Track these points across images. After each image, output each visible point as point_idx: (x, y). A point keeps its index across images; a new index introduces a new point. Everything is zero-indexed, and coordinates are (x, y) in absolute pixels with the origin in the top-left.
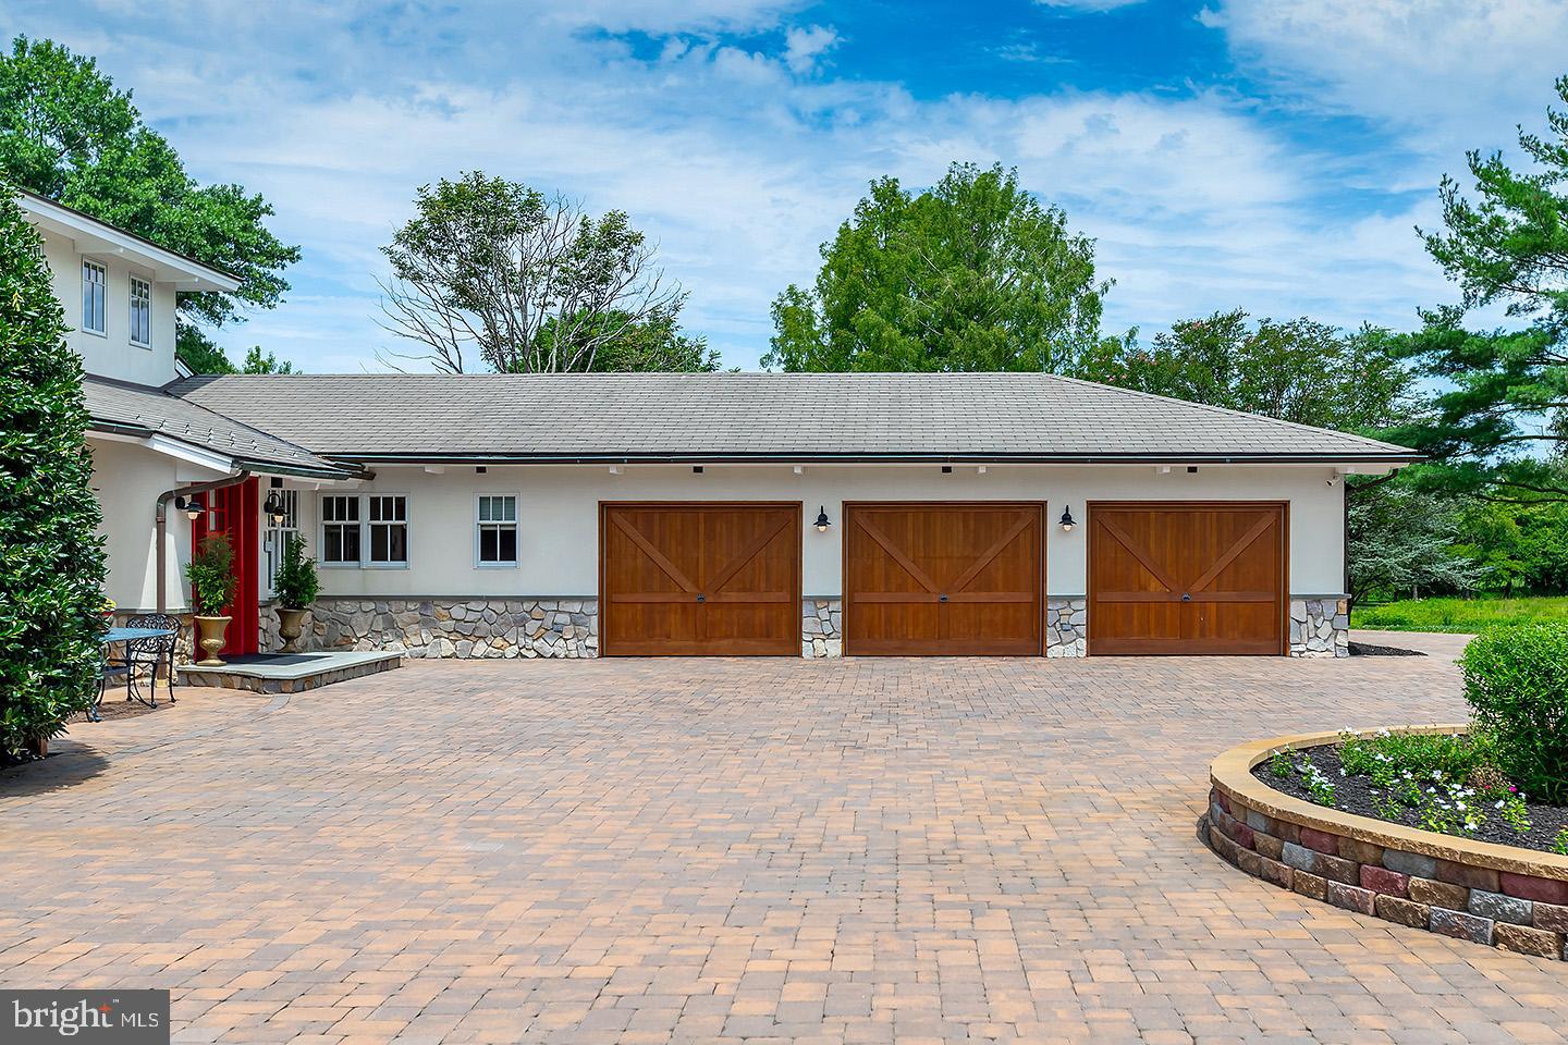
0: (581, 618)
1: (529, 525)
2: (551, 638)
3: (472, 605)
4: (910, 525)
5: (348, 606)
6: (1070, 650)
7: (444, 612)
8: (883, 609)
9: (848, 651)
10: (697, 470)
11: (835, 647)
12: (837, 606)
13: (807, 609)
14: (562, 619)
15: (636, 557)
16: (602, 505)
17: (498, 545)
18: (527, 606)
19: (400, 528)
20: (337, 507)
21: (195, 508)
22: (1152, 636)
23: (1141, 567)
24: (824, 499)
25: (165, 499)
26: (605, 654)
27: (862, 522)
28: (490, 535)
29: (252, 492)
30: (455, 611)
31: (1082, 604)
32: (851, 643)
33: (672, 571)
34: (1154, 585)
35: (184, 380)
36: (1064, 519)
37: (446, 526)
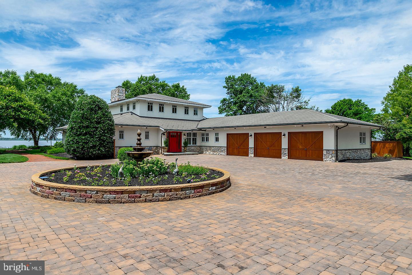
0: (225, 150)
1: (220, 137)
2: (222, 152)
4: (264, 136)
5: (203, 147)
6: (285, 158)
8: (260, 150)
9: (255, 156)
10: (235, 129)
11: (253, 155)
12: (253, 149)
13: (249, 149)
14: (223, 150)
15: (231, 141)
16: (227, 134)
17: (217, 139)
18: (219, 148)
19: (208, 137)
20: (203, 135)
21: (165, 135)
22: (300, 156)
23: (298, 144)
24: (252, 132)
25: (162, 134)
26: (227, 155)
27: (258, 136)
28: (216, 138)
29: (181, 133)
30: (213, 148)
31: (287, 150)
32: (256, 155)
33: (235, 143)
34: (301, 147)
35: (204, 119)
36: (284, 135)
37: (212, 137)
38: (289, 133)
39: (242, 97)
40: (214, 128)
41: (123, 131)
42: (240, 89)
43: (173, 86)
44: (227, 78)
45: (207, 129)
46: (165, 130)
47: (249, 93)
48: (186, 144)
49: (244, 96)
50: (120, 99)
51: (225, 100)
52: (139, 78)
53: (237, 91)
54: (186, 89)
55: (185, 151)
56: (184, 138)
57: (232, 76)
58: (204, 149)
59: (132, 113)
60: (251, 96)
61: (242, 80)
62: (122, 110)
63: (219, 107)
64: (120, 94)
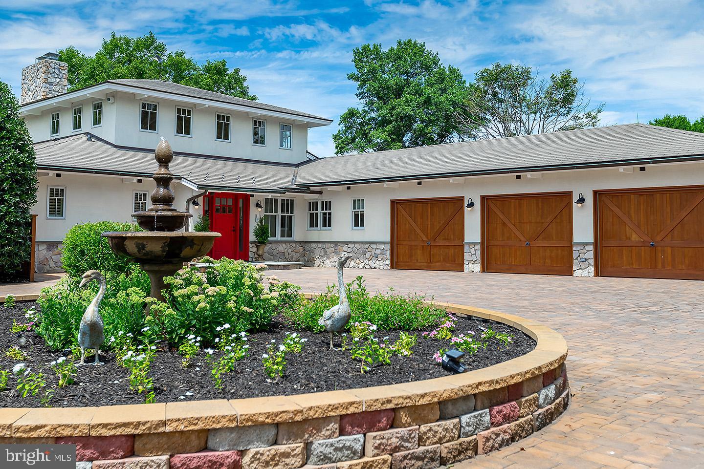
0: (384, 251)
1: (369, 210)
2: (374, 260)
3: (350, 245)
4: (512, 206)
5: (314, 245)
6: (585, 273)
7: (341, 248)
8: (501, 249)
9: (483, 270)
10: (420, 183)
11: (477, 267)
12: (478, 247)
13: (466, 249)
14: (378, 252)
15: (406, 224)
16: (393, 202)
17: (359, 220)
18: (367, 246)
19: (330, 214)
20: (313, 205)
21: (197, 204)
22: (634, 267)
23: (627, 227)
24: (473, 194)
25: (188, 201)
26: (392, 268)
27: (492, 206)
28: (356, 216)
29: (246, 198)
30: (345, 248)
31: (591, 248)
32: (488, 266)
33: (418, 231)
34: (635, 237)
35: (310, 161)
36: (581, 200)
37: (342, 213)
38: (596, 193)
39: (403, 106)
40: (349, 184)
41: (62, 190)
42: (397, 83)
43: (208, 70)
44: (358, 50)
45: (329, 188)
46: (200, 187)
47: (420, 95)
48: (263, 233)
49: (407, 101)
50: (51, 95)
51: (353, 113)
52: (105, 43)
53: (388, 88)
54: (244, 80)
55: (259, 258)
56: (255, 215)
57: (371, 47)
58: (317, 251)
59: (91, 137)
60: (428, 102)
61: (400, 58)
62: (55, 128)
63: (336, 136)
64: (51, 80)
